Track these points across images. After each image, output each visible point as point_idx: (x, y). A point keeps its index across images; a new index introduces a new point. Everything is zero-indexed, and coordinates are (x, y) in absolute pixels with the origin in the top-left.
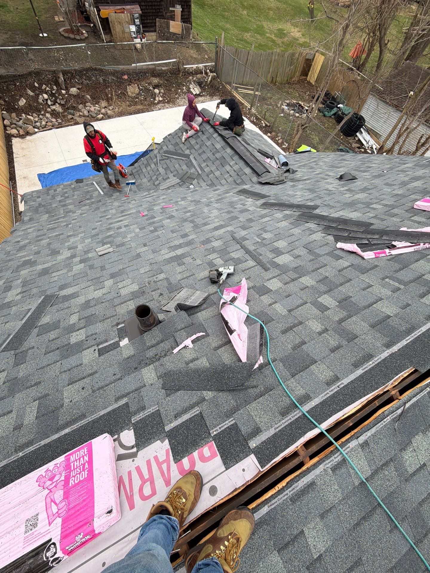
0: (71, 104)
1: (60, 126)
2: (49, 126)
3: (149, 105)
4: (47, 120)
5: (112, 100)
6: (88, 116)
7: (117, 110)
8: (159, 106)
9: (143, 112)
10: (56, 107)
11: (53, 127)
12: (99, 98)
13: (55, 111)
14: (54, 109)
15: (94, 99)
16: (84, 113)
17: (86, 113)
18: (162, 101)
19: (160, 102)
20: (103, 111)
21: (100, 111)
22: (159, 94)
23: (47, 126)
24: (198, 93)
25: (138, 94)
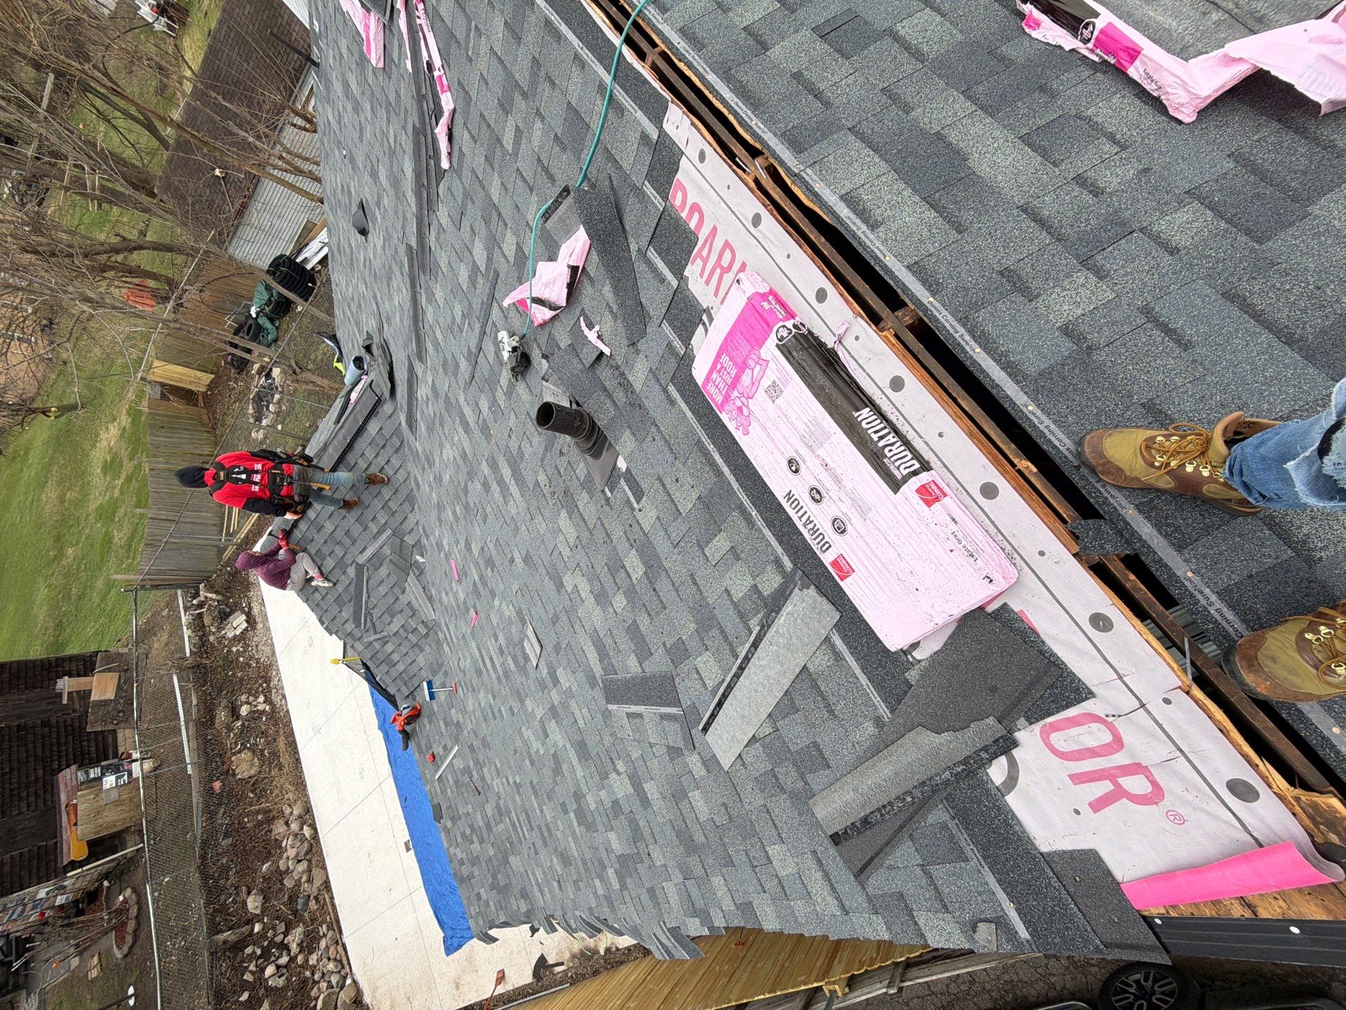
0: (285, 906)
1: (336, 926)
2: (337, 952)
3: (276, 724)
4: (325, 960)
5: (270, 811)
6: (310, 861)
7: (290, 796)
8: (276, 699)
9: (292, 734)
10: (294, 941)
11: (338, 942)
12: (267, 841)
13: (302, 942)
14: (298, 945)
15: (269, 853)
16: (304, 872)
17: (302, 867)
18: (265, 696)
19: (268, 701)
20: (294, 826)
21: (296, 835)
22: (250, 704)
23: (338, 958)
24: (244, 617)
25: (254, 752)
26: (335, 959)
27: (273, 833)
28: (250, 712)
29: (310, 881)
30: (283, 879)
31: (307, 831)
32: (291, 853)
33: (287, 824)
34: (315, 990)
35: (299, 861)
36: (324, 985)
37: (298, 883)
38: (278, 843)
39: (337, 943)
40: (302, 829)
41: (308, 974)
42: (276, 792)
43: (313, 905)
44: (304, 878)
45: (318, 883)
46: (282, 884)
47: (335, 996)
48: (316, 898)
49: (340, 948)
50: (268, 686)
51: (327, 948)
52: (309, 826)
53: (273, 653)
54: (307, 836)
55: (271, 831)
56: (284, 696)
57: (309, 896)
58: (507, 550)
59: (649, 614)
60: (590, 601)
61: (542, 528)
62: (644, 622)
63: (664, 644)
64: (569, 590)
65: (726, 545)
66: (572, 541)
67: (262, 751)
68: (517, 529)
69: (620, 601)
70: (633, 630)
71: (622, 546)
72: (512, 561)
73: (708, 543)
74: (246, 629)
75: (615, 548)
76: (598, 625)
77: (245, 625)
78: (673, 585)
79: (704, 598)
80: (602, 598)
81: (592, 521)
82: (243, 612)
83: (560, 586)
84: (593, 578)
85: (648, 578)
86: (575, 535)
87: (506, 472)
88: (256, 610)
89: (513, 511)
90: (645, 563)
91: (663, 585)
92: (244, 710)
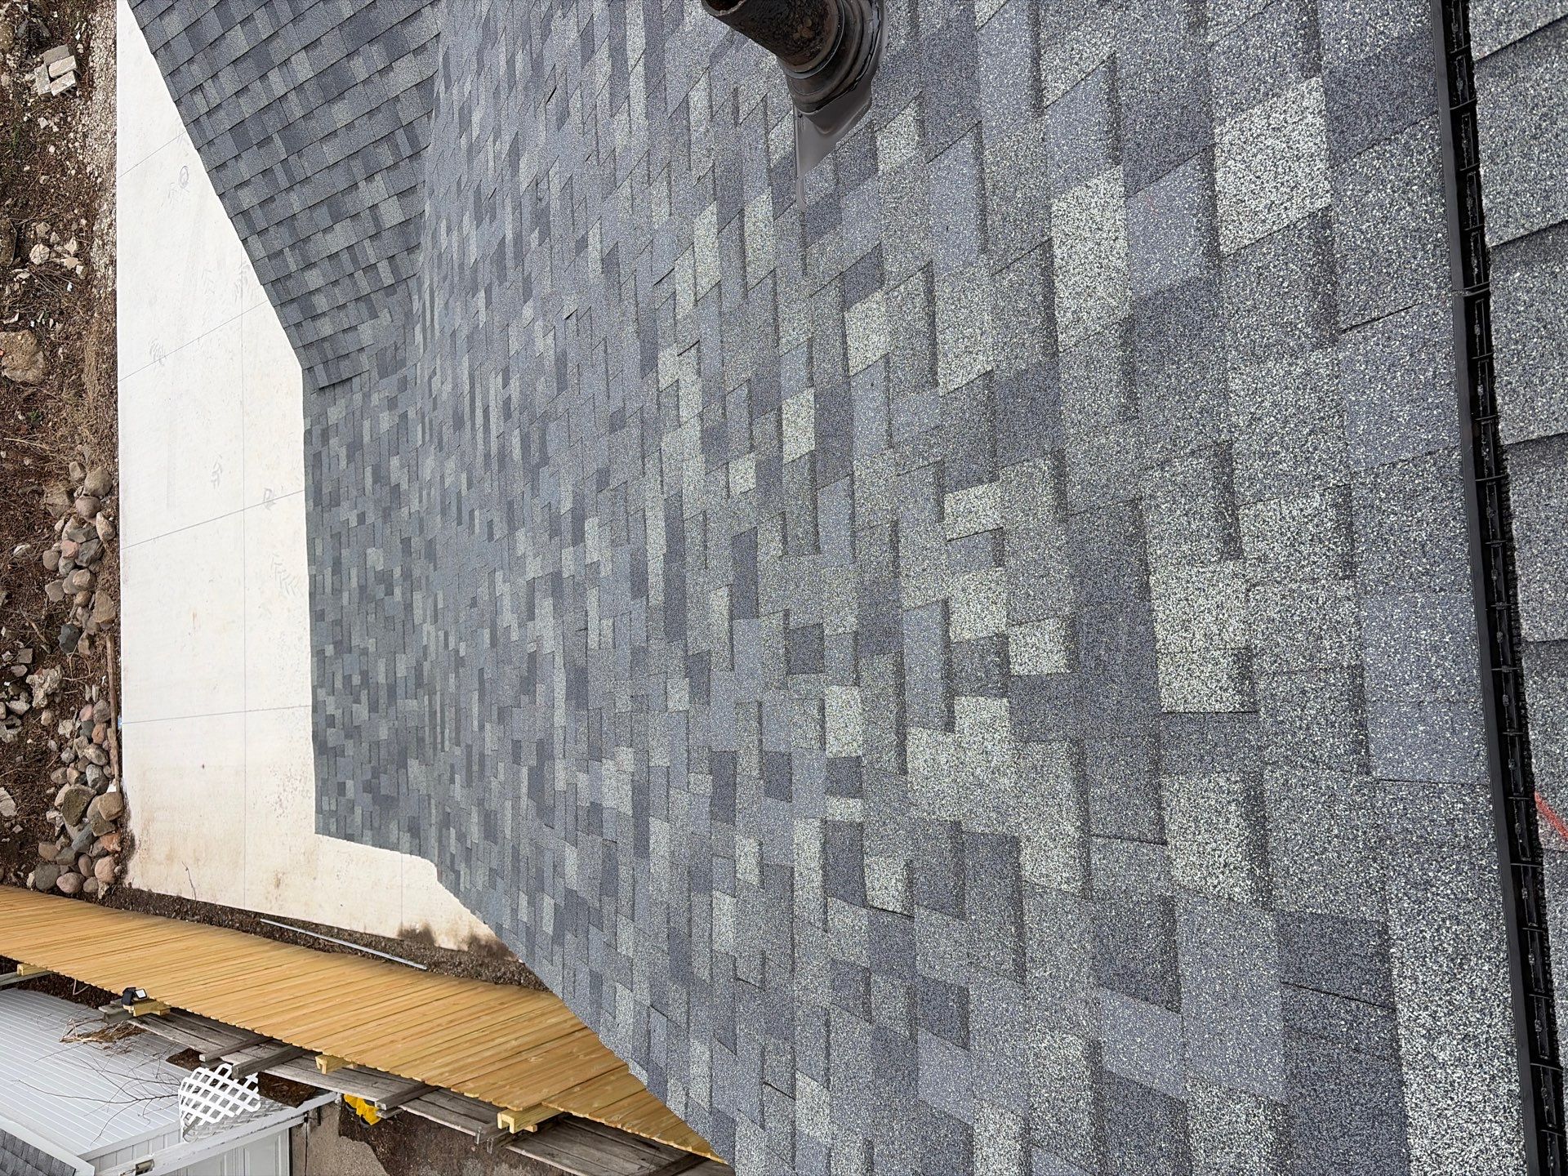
1: (113, 695)
2: (106, 738)
4: (83, 739)
5: (46, 459)
6: (94, 575)
7: (86, 450)
8: (99, 260)
9: (112, 339)
10: (41, 685)
11: (111, 719)
12: (30, 510)
13: (54, 694)
14: (47, 695)
15: (31, 528)
16: (80, 588)
17: (80, 578)
18: (80, 244)
19: (82, 255)
20: (82, 506)
21: (82, 522)
22: (51, 246)
23: (105, 745)
24: (72, 63)
25: (39, 342)
26: (100, 746)
27: (44, 500)
28: (47, 262)
29: (87, 605)
30: (45, 582)
31: (101, 524)
32: (68, 548)
33: (70, 494)
34: (59, 772)
35: (77, 567)
36: (73, 774)
37: (67, 601)
38: (48, 519)
39: (109, 723)
40: (93, 516)
41: (52, 744)
42: (63, 431)
43: (83, 645)
44: (79, 599)
45: (100, 616)
46: (41, 589)
47: (86, 798)
48: (92, 639)
49: (111, 732)
50: (90, 225)
51: (91, 723)
52: (107, 517)
53: (112, 166)
54: (100, 533)
55: (41, 494)
56: (113, 262)
57: (81, 631)
58: (580, 216)
59: (785, 537)
60: (692, 432)
61: (661, 214)
62: (770, 547)
63: (787, 614)
64: (663, 384)
65: (991, 519)
66: (705, 283)
67: (54, 346)
68: (612, 185)
69: (744, 475)
70: (745, 546)
71: (793, 369)
72: (582, 244)
73: (959, 485)
74: (71, 91)
75: (778, 360)
76: (688, 490)
77: (70, 81)
78: (853, 517)
79: (896, 588)
80: (714, 442)
81: (756, 271)
82: (73, 51)
83: (649, 363)
84: (715, 393)
85: (813, 470)
86: (716, 276)
87: (636, 40)
88: (97, 60)
89: (620, 140)
90: (821, 436)
91: (833, 503)
92: (38, 254)
